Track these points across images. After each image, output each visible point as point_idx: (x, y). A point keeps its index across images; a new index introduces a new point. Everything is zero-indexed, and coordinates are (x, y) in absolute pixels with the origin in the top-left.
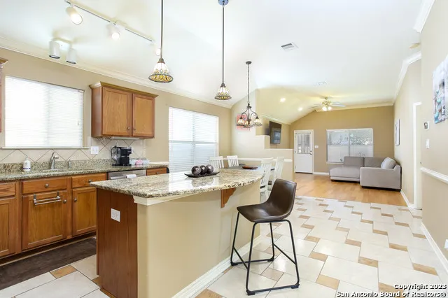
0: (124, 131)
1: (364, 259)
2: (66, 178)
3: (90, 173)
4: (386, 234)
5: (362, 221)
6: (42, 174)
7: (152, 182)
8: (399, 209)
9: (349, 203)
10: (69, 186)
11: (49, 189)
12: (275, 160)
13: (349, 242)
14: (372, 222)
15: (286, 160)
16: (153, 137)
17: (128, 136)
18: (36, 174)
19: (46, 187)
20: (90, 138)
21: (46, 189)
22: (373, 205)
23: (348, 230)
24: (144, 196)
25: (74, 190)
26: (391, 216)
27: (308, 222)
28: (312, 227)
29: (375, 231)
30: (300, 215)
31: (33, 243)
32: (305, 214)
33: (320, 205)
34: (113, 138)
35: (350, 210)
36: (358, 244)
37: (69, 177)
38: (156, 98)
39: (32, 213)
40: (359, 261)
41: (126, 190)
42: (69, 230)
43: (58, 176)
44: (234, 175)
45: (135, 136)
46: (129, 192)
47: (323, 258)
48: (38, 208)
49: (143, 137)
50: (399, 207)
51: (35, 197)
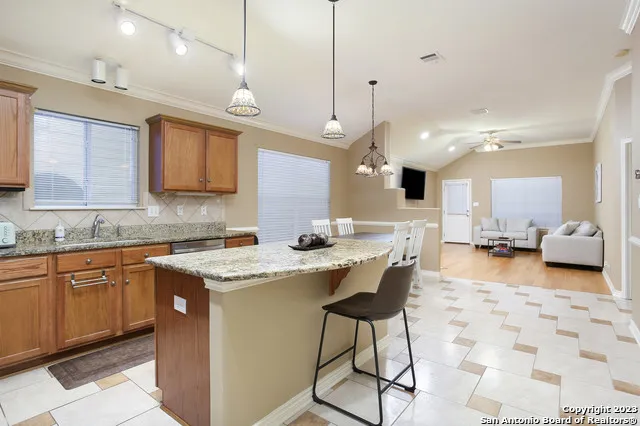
0: (194, 184)
1: (540, 372)
2: (114, 250)
3: (146, 245)
4: (576, 336)
5: (541, 316)
6: (83, 245)
7: (231, 258)
8: (599, 299)
9: (523, 289)
10: (118, 263)
11: (93, 266)
12: (412, 224)
13: (518, 347)
14: (556, 318)
15: (428, 225)
16: (235, 192)
17: (200, 191)
18: (75, 245)
19: (88, 264)
20: (146, 195)
21: (88, 267)
22: (559, 292)
23: (518, 330)
24: (219, 279)
25: (125, 267)
26: (586, 309)
27: (460, 317)
28: (464, 325)
29: (559, 332)
30: (448, 305)
31: (71, 340)
32: (456, 304)
33: (479, 291)
34: (179, 194)
35: (524, 299)
36: (533, 350)
37: (117, 250)
38: (240, 137)
39: (69, 299)
40: (533, 376)
41: (193, 270)
42: (119, 323)
43: (103, 249)
44: (350, 247)
45: (210, 191)
46: (198, 273)
47: (480, 370)
48: (77, 293)
49: (220, 192)
50: (599, 296)
51: (73, 277)
